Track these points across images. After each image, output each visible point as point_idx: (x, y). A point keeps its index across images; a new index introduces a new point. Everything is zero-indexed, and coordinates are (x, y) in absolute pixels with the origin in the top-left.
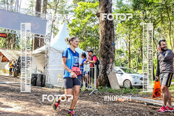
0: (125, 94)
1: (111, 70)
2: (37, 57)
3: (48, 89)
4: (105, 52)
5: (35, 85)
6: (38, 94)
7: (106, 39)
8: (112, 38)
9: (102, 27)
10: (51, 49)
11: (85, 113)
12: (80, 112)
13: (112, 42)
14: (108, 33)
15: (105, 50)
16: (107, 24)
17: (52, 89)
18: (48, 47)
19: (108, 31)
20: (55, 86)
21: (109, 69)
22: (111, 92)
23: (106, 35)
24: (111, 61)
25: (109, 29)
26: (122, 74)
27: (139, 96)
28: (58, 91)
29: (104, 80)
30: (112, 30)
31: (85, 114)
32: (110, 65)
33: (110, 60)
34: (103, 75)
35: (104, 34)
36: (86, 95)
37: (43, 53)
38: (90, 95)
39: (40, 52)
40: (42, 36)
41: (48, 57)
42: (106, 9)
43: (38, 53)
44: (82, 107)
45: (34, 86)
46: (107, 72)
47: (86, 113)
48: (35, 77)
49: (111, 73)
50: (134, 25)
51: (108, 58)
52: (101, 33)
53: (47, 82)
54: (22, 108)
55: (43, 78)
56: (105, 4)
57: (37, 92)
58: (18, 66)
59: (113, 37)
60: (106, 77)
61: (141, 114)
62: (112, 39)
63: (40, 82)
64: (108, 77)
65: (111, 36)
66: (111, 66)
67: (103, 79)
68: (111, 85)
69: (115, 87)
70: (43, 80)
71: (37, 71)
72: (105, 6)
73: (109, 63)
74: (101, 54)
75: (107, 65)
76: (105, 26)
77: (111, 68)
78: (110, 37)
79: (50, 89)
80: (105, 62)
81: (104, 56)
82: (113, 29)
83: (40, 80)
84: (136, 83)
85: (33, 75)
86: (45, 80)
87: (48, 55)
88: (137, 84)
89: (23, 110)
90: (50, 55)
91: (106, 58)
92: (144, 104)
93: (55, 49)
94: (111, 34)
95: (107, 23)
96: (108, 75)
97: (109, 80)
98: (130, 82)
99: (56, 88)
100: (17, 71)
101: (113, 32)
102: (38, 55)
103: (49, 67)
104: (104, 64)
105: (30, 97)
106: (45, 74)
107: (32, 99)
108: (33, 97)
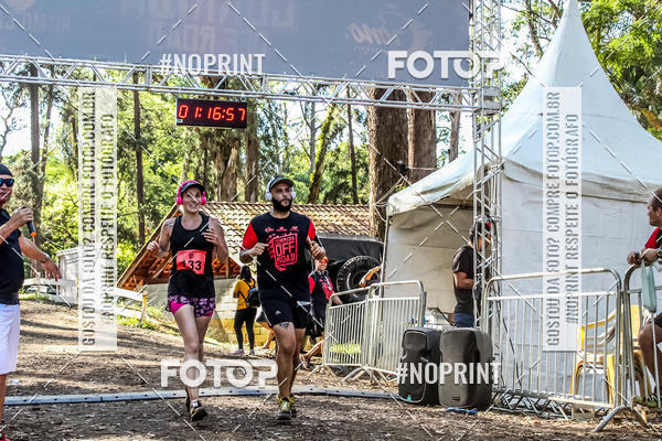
2: (411, 230)
3: (515, 418)
5: (431, 399)
10: (510, 172)
17: (541, 423)
18: (486, 161)
20: (562, 399)
28: (591, 433)
37: (459, 204)
39: (437, 196)
40: (425, 96)
43: (419, 208)
45: (423, 404)
48: (424, 353)
53: (504, 380)
55: (477, 354)
71: (430, 317)
79: (528, 421)
87: (492, 210)
90: (507, 205)
99: (568, 413)
102: (417, 221)
106: (483, 329)
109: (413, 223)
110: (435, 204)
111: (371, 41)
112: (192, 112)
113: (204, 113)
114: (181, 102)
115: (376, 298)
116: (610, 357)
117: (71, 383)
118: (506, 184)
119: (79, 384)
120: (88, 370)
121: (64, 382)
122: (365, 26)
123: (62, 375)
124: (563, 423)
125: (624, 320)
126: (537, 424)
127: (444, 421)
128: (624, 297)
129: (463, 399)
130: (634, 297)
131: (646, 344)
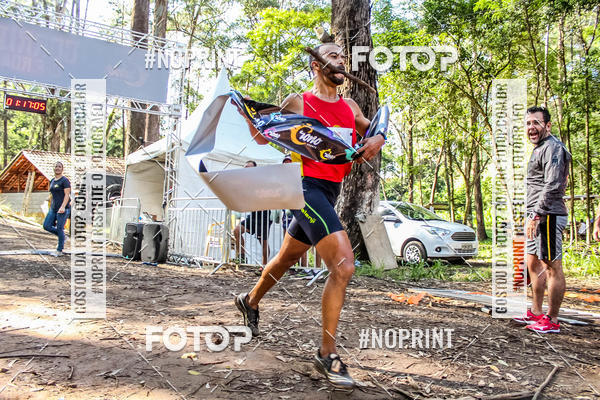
0: (414, 280)
1: (368, 208)
2: (138, 173)
3: (177, 268)
5: (138, 258)
6: (150, 284)
8: (372, 110)
11: (307, 342)
12: (289, 338)
14: (361, 95)
17: (189, 270)
18: (173, 141)
19: (360, 89)
20: (199, 259)
21: (364, 206)
22: (372, 276)
24: (370, 181)
26: (398, 221)
27: (456, 288)
28: (210, 275)
31: (307, 346)
32: (368, 194)
33: (366, 179)
34: (345, 224)
36: (298, 286)
37: (159, 161)
38: (309, 284)
39: (147, 158)
41: (173, 172)
42: (354, 22)
43: (142, 162)
44: (293, 323)
45: (134, 260)
46: (359, 216)
47: (311, 341)
48: (135, 235)
49: (369, 217)
50: (430, 77)
51: (362, 173)
53: (174, 249)
54: (101, 331)
55: (161, 236)
56: (349, 7)
57: (144, 279)
59: (374, 108)
60: (356, 231)
61: (483, 341)
63: (153, 250)
64: (360, 232)
65: (369, 106)
66: (371, 197)
68: (372, 256)
69: (382, 260)
70: (162, 243)
71: (142, 216)
72: (352, 13)
73: (362, 188)
75: (356, 194)
77: (370, 204)
79: (183, 269)
83: (152, 243)
84: (439, 249)
85: (129, 226)
86: (167, 241)
87: (174, 165)
88: (444, 253)
89: (106, 335)
90: (182, 165)
91: (355, 174)
92: (479, 309)
94: (368, 99)
96: (361, 224)
97: (363, 240)
98: (423, 245)
99: (201, 265)
102: (142, 168)
103: (178, 203)
104: (348, 192)
105: (124, 294)
106: (166, 224)
107: (131, 300)
108: (135, 295)
109: (135, 169)
110: (150, 161)
111: (117, 75)
112: (14, 102)
113: (22, 104)
114: (8, 96)
115: (119, 206)
116: (222, 239)
124: (198, 270)
126: (185, 271)
127: (139, 269)
129: (152, 258)
131: (237, 234)
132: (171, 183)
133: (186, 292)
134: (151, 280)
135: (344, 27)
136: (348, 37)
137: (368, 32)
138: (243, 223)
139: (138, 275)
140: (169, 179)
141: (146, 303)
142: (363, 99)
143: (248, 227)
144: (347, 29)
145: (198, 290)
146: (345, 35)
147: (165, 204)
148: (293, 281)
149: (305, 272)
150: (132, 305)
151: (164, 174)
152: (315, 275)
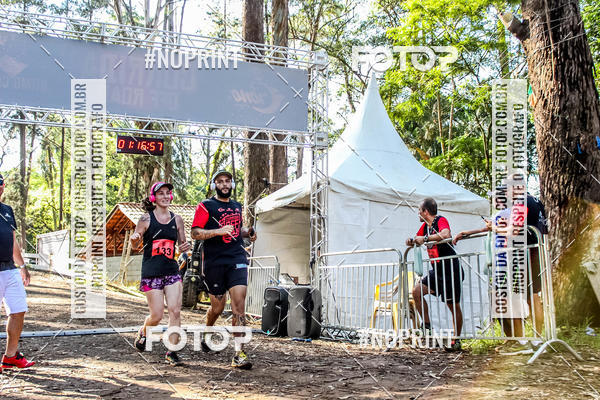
2: (271, 223)
3: (336, 344)
4: (569, 183)
5: (282, 332)
6: (314, 365)
7: (565, 125)
8: (591, 117)
9: (542, 77)
10: (333, 186)
13: (594, 137)
14: (574, 98)
15: (563, 171)
16: (563, 65)
17: (352, 346)
18: (319, 179)
19: (571, 90)
21: (593, 251)
23: (565, 108)
25: (576, 83)
28: (384, 353)
29: (574, 300)
30: (588, 86)
32: (596, 234)
33: (591, 212)
34: (566, 278)
35: (557, 108)
36: (517, 364)
37: (302, 207)
38: (531, 361)
39: (287, 202)
40: (279, 137)
41: (321, 220)
43: (276, 209)
45: (277, 336)
46: (587, 265)
48: (278, 302)
51: (585, 206)
52: (541, 102)
53: (329, 318)
55: (312, 303)
57: (302, 359)
58: (196, 263)
60: (584, 285)
62: (591, 125)
63: (303, 322)
64: (589, 286)
65: (588, 112)
67: (566, 296)
70: (314, 312)
71: (282, 279)
73: (587, 226)
74: (550, 190)
76: (556, 73)
78: (585, 115)
79: (344, 346)
80: (570, 222)
81: (566, 198)
82: (590, 83)
83: (301, 313)
86: (320, 309)
87: (322, 211)
90: (332, 208)
91: (575, 208)
93: (349, 188)
94: (584, 102)
95: (566, 56)
96: (590, 277)
100: (196, 283)
101: (593, 92)
102: (274, 217)
103: (330, 259)
104: (566, 232)
105: (287, 377)
106: (316, 287)
107: (300, 386)
108: (302, 379)
109: (271, 219)
110: (286, 207)
111: (245, 101)
112: (127, 144)
113: (136, 144)
114: (120, 138)
116: (395, 304)
117: (45, 323)
118: (331, 194)
119: (50, 324)
120: (56, 314)
121: (39, 322)
122: (242, 91)
123: (39, 318)
125: (404, 281)
126: (349, 348)
127: (290, 347)
128: (403, 266)
129: (303, 332)
130: (410, 266)
131: (417, 296)
132: (319, 234)
133: (366, 375)
134: (313, 360)
135: (543, 8)
136: (548, 21)
137: (576, 11)
138: (425, 282)
139: (292, 355)
140: (317, 229)
141: (321, 390)
142: (577, 104)
143: (433, 287)
144: (547, 10)
145: (382, 372)
146: (544, 19)
147: (313, 262)
148: (505, 357)
149: (520, 345)
150: (304, 392)
151: (308, 224)
152: (535, 349)
